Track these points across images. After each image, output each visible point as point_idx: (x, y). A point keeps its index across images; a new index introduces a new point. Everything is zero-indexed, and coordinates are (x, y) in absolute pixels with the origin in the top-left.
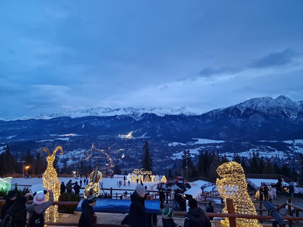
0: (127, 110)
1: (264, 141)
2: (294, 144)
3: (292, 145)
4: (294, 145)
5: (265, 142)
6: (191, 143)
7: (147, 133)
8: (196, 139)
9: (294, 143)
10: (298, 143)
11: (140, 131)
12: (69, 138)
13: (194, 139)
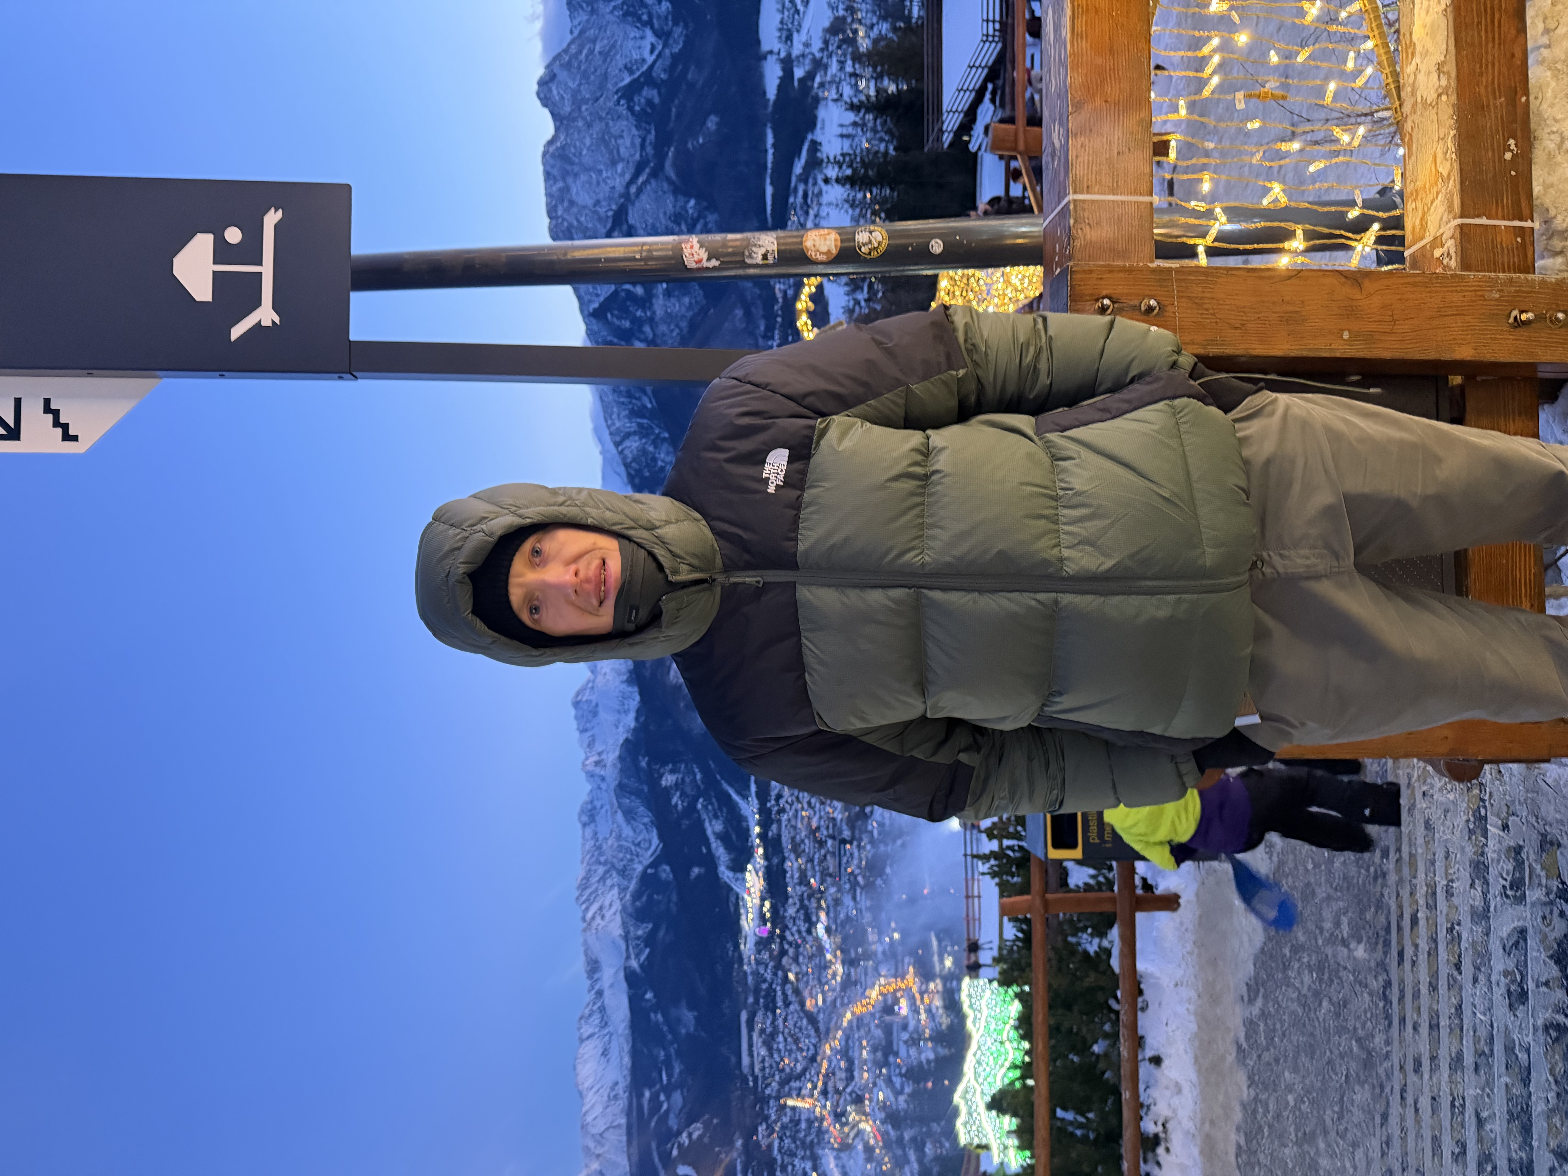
0: (594, 908)
1: (769, 190)
2: (783, 55)
3: (787, 64)
4: (789, 55)
5: (772, 183)
7: (730, 784)
9: (779, 53)
10: (780, 37)
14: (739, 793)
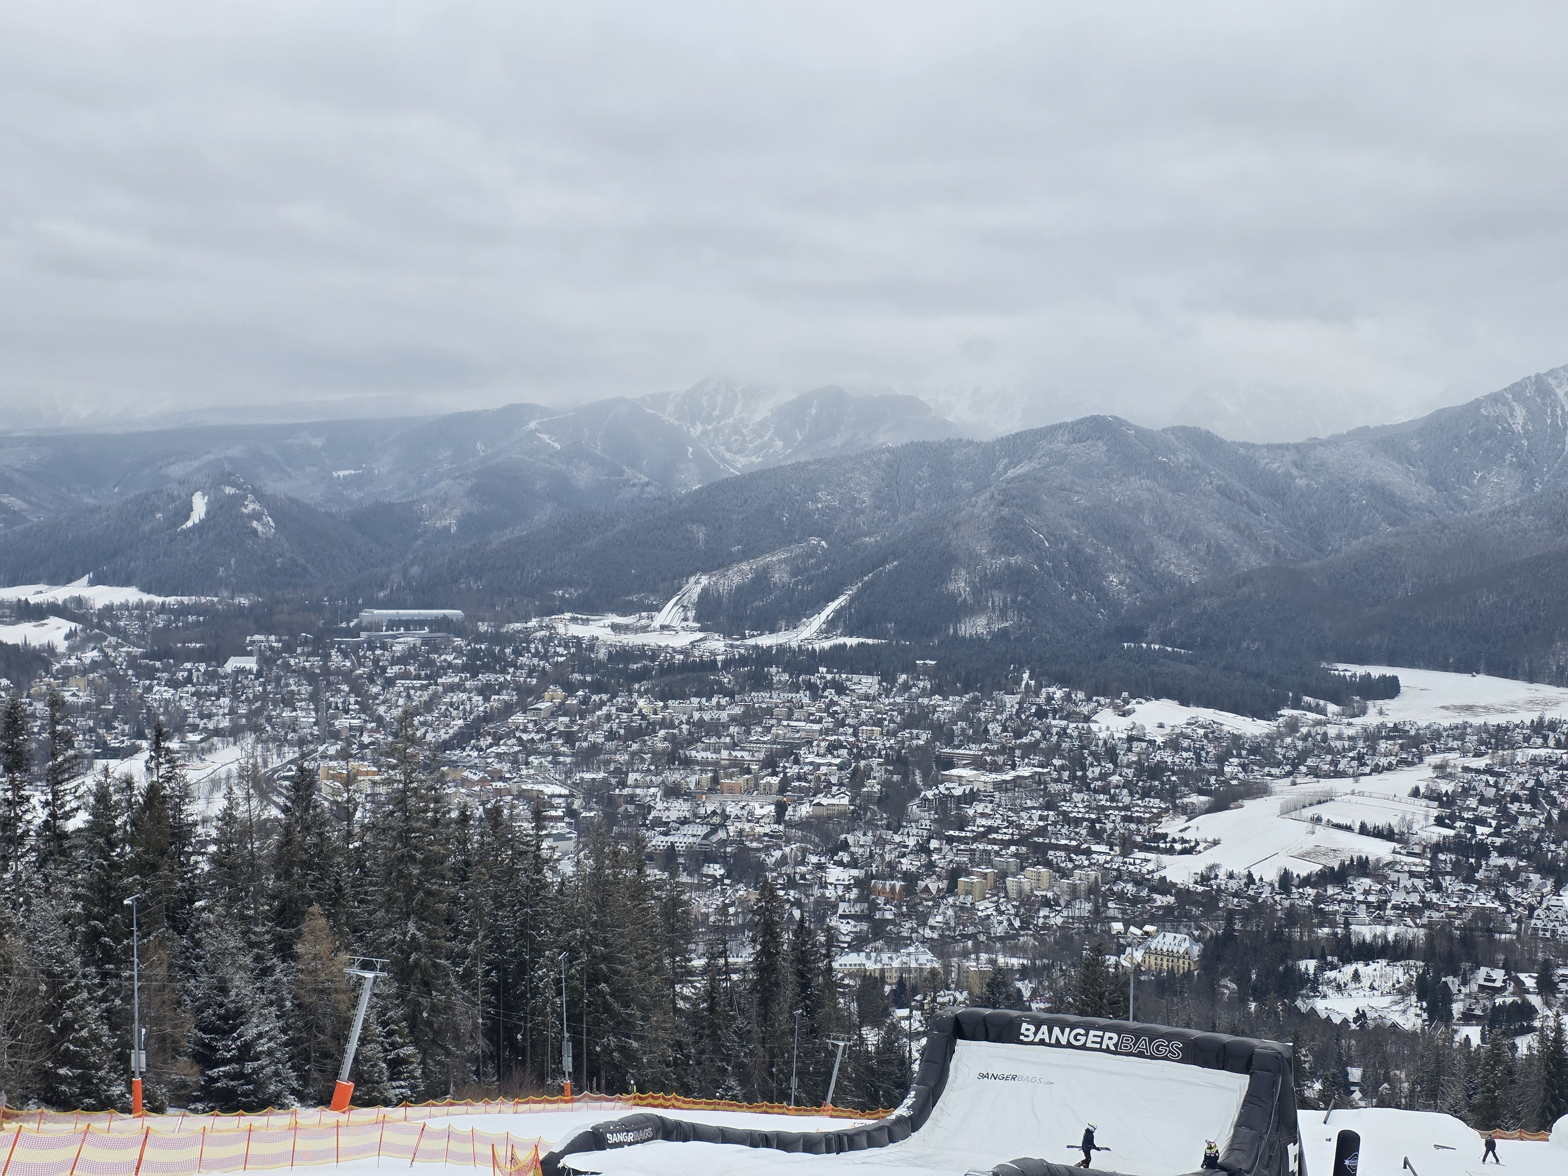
6: (1322, 711)
7: (852, 600)
8: (1376, 671)
11: (780, 577)
12: (67, 626)
13: (1360, 670)
14: (839, 613)
